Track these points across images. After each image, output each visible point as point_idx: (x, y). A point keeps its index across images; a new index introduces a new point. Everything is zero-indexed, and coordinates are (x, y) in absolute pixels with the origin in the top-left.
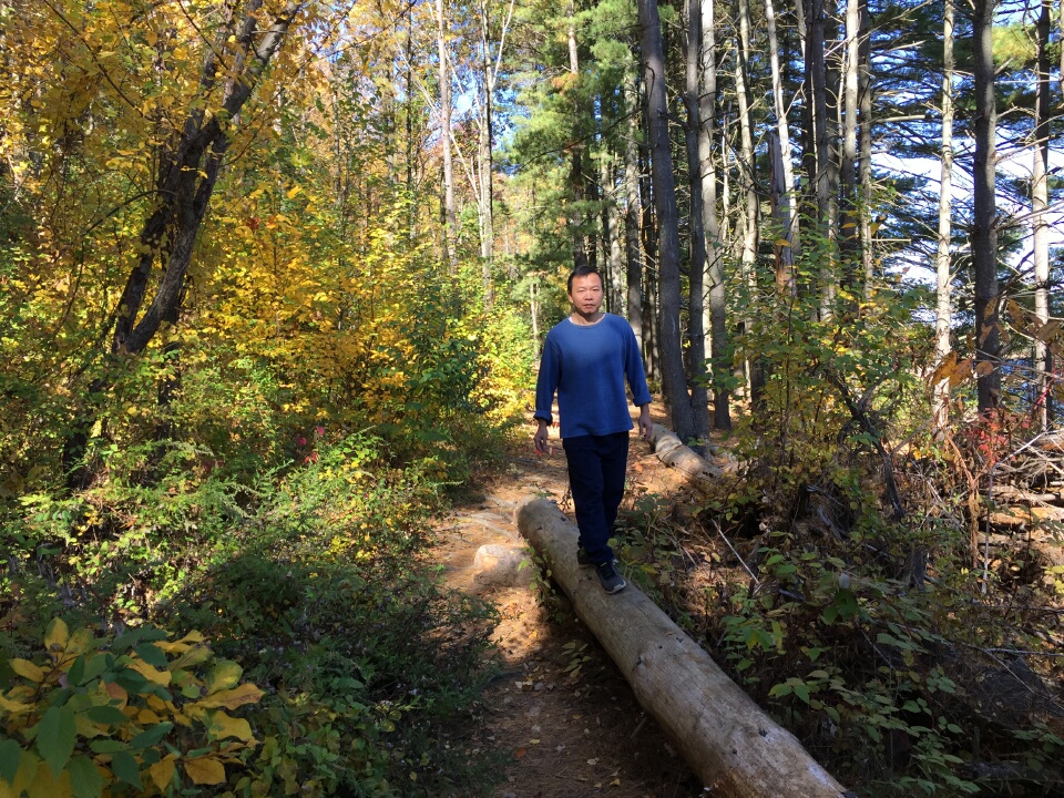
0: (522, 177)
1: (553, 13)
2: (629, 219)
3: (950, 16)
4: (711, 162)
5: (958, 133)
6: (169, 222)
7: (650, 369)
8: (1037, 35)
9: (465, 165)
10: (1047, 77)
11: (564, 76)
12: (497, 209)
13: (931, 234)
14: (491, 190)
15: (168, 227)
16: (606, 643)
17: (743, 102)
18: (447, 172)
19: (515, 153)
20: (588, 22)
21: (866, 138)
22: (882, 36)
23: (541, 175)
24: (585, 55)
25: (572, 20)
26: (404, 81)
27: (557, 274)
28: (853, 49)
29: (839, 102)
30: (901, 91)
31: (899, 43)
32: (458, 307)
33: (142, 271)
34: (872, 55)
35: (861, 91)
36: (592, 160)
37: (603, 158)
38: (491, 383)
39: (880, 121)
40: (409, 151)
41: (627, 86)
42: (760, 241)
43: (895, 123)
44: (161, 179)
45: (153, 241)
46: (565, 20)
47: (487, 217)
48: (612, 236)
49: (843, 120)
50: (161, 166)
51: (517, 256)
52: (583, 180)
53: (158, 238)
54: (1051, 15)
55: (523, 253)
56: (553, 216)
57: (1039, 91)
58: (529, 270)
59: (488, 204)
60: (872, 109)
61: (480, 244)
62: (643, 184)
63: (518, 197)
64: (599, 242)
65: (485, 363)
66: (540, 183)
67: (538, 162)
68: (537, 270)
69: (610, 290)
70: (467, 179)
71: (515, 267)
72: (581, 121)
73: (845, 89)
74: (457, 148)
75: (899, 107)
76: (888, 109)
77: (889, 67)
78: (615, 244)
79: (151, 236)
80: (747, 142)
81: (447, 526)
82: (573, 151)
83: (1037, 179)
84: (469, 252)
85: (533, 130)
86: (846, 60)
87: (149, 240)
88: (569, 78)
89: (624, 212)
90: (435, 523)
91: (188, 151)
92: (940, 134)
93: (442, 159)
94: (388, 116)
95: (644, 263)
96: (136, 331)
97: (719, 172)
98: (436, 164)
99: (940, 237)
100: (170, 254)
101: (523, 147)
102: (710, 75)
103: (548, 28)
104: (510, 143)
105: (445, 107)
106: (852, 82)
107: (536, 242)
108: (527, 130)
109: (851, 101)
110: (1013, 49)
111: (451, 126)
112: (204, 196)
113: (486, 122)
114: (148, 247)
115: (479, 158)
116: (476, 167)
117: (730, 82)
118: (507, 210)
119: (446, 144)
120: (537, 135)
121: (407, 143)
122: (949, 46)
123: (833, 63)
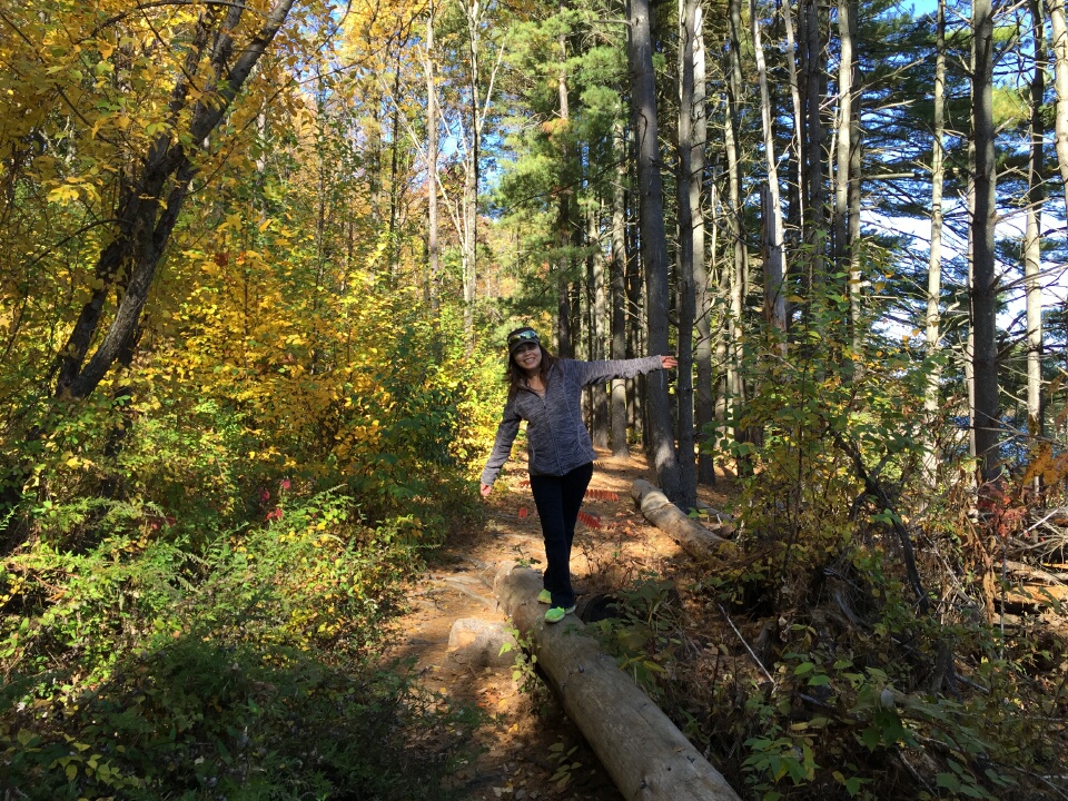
0: (507, 220)
1: (542, 59)
2: (614, 267)
3: (941, 76)
4: (700, 212)
5: (949, 192)
6: (127, 254)
7: (631, 419)
8: (1031, 97)
9: (450, 207)
10: (1041, 139)
11: (555, 120)
12: (481, 252)
13: (921, 293)
14: (475, 233)
15: (126, 260)
16: (601, 753)
17: (732, 155)
18: (432, 211)
19: (501, 196)
20: (578, 68)
21: (856, 194)
22: (869, 95)
23: (527, 219)
24: (575, 102)
25: (563, 66)
26: (390, 121)
27: (539, 318)
28: (846, 104)
29: (831, 156)
30: (889, 149)
31: (888, 101)
32: (438, 349)
33: (94, 306)
34: (862, 112)
35: (853, 147)
36: (579, 206)
37: (589, 203)
38: (471, 432)
39: (870, 177)
40: (394, 191)
41: (616, 134)
42: (746, 294)
43: (883, 180)
44: (120, 208)
45: (107, 275)
46: (555, 65)
47: (471, 259)
48: (596, 284)
49: (835, 174)
50: (121, 194)
51: (500, 300)
52: (570, 224)
53: (113, 272)
54: (1045, 78)
55: (506, 297)
56: (538, 260)
57: (1032, 153)
58: (511, 315)
59: (472, 246)
60: (862, 166)
61: (462, 287)
62: (630, 235)
63: (501, 241)
64: (583, 289)
65: (465, 410)
66: (525, 227)
67: (524, 206)
68: (520, 314)
69: (594, 338)
70: (452, 222)
71: (497, 311)
72: (569, 166)
73: (836, 144)
74: (443, 190)
75: (887, 164)
76: (876, 166)
77: (877, 125)
78: (599, 292)
79: (105, 269)
80: (734, 195)
81: (420, 590)
82: (560, 196)
83: (1030, 241)
84: (452, 293)
85: (520, 174)
86: (838, 115)
87: (103, 273)
88: (559, 124)
89: (609, 258)
90: (407, 586)
91: (149, 178)
92: (928, 193)
93: (426, 200)
94: (374, 156)
95: (627, 311)
96: (83, 374)
97: (708, 224)
98: (420, 205)
99: (930, 296)
100: (126, 288)
101: (510, 190)
102: (702, 125)
103: (539, 72)
104: (497, 187)
105: (432, 148)
106: (845, 138)
107: (520, 286)
108: (514, 174)
109: (844, 157)
110: (1007, 110)
111: (438, 168)
112: (165, 228)
113: (473, 165)
114: (101, 281)
115: (464, 200)
116: (460, 208)
117: (721, 134)
118: (491, 254)
119: (432, 184)
120: (526, 178)
121: (391, 183)
122: (939, 105)
123: (825, 118)
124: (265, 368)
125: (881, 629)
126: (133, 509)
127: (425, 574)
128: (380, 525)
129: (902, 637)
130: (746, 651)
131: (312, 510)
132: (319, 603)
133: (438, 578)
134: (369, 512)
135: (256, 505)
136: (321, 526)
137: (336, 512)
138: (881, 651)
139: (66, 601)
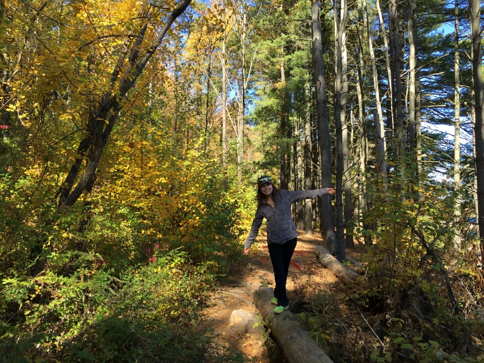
0: (257, 127)
1: (274, 56)
2: (306, 147)
3: (458, 61)
4: (345, 123)
5: (463, 113)
6: (91, 144)
7: (314, 217)
9: (232, 121)
11: (279, 83)
12: (246, 141)
13: (451, 160)
14: (243, 132)
15: (90, 146)
17: (360, 97)
18: (224, 123)
19: (255, 116)
20: (290, 60)
21: (418, 114)
22: (423, 70)
23: (267, 126)
24: (288, 75)
25: (282, 59)
26: (206, 84)
27: (272, 171)
28: (413, 74)
29: (406, 98)
30: (434, 94)
31: (432, 72)
32: (226, 185)
33: (76, 166)
34: (420, 77)
35: (416, 93)
36: (290, 120)
37: (294, 119)
38: (241, 223)
39: (425, 107)
40: (207, 114)
41: (307, 88)
42: (367, 160)
43: (430, 108)
44: (89, 123)
45: (82, 153)
46: (279, 59)
47: (241, 144)
48: (298, 155)
49: (408, 105)
50: (89, 117)
51: (254, 162)
52: (285, 129)
53: (85, 151)
55: (257, 161)
56: (271, 144)
58: (259, 169)
59: (242, 138)
60: (421, 102)
61: (237, 156)
62: (313, 133)
63: (255, 136)
64: (292, 157)
65: (238, 212)
66: (265, 130)
67: (265, 121)
68: (263, 169)
69: (297, 179)
70: (233, 128)
71: (253, 167)
72: (285, 103)
73: (409, 92)
74: (229, 114)
75: (433, 101)
76: (428, 102)
77: (427, 83)
78: (299, 159)
79: (81, 150)
80: (361, 115)
81: (217, 296)
82: (281, 116)
84: (232, 159)
85: (263, 106)
86: (409, 79)
87: (80, 152)
88: (281, 84)
89: (304, 144)
90: (211, 294)
91: (101, 111)
92: (453, 114)
93: (222, 118)
94: (199, 99)
95: (312, 167)
96: (71, 195)
97: (349, 128)
98: (219, 120)
99: (455, 161)
100: (90, 158)
101: (259, 113)
102: (346, 84)
103: (272, 62)
104: (253, 112)
105: (224, 95)
106: (412, 89)
107: (263, 156)
108: (261, 106)
109: (412, 97)
111: (227, 104)
112: (108, 132)
113: (242, 102)
114: (80, 155)
115: (238, 118)
116: (236, 122)
117: (355, 88)
118: (250, 142)
119: (224, 111)
120: (266, 108)
121: (206, 111)
122: (457, 74)
123: (403, 80)
124: (150, 193)
125: (436, 321)
126: (90, 256)
127: (219, 288)
128: (199, 265)
129: (446, 325)
130: (370, 330)
131: (169, 258)
132: (171, 301)
133: (225, 290)
134: (194, 258)
135: (144, 255)
136: (173, 265)
137: (179, 259)
138: (436, 332)
139: (59, 298)
